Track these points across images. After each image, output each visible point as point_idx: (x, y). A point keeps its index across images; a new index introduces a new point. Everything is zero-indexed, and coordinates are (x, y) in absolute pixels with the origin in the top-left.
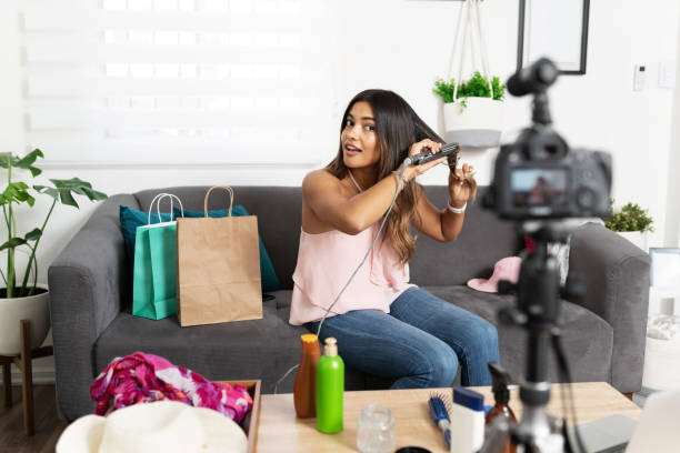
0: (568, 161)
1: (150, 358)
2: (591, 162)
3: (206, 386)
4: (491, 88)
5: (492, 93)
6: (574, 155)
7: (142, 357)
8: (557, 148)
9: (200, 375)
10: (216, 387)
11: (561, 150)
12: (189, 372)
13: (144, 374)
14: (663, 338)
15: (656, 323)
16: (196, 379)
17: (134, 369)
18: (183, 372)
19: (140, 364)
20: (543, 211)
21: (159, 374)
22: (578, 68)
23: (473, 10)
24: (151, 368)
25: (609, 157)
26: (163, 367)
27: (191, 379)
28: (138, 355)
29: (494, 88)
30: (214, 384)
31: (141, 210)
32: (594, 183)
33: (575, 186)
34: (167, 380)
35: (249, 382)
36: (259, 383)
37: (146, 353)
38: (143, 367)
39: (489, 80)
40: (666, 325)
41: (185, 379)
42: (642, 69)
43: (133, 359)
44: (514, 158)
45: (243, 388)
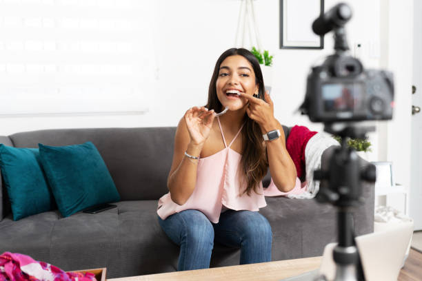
0: (362, 77)
1: (16, 257)
2: (379, 79)
3: (62, 276)
4: (263, 57)
5: (264, 61)
6: (367, 73)
7: (10, 256)
8: (354, 68)
9: (58, 268)
10: (71, 276)
11: (357, 69)
12: (49, 265)
13: (11, 270)
14: (383, 221)
15: (377, 212)
16: (54, 270)
17: (3, 266)
18: (44, 266)
19: (8, 261)
20: (346, 115)
21: (24, 268)
22: (318, 45)
23: (249, 7)
24: (17, 264)
25: (392, 74)
26: (27, 262)
27: (50, 271)
28: (6, 255)
29: (265, 58)
30: (68, 274)
31: (14, 146)
32: (382, 93)
33: (368, 97)
34: (30, 273)
35: (97, 270)
36: (104, 270)
37: (13, 252)
38: (11, 264)
39: (262, 53)
40: (384, 213)
41: (45, 271)
42: (359, 46)
43: (3, 258)
44: (324, 75)
45: (92, 275)
